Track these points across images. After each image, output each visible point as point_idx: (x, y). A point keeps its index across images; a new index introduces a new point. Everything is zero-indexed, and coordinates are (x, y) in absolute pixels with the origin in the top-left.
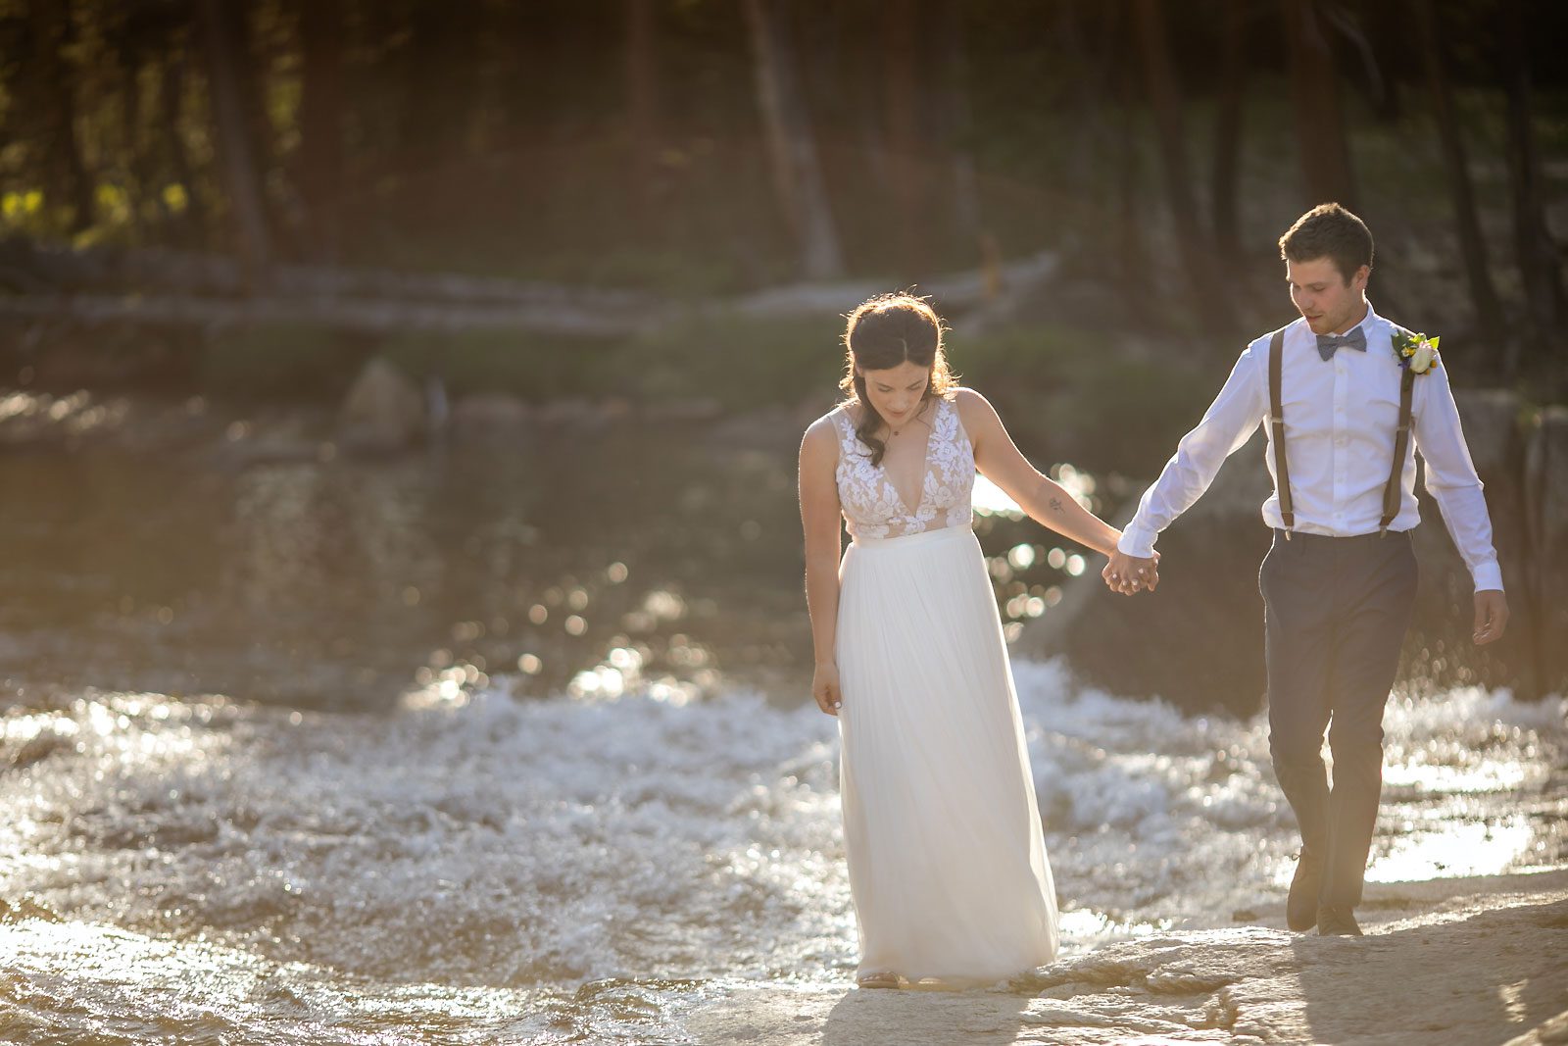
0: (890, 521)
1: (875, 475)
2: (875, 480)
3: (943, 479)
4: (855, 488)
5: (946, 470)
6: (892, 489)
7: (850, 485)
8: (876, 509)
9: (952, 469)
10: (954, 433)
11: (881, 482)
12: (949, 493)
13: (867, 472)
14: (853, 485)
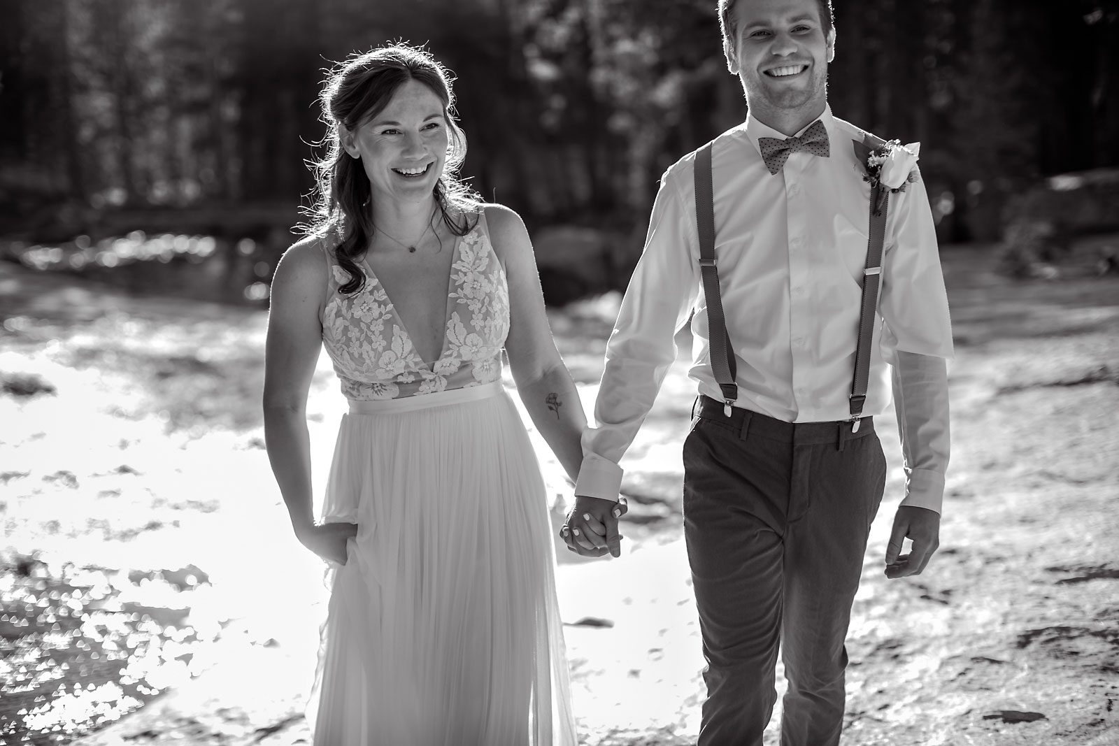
0: (400, 379)
1: (381, 314)
2: (381, 321)
3: (473, 323)
4: (354, 333)
5: (476, 311)
6: (405, 335)
7: (346, 329)
8: (381, 363)
9: (484, 310)
10: (486, 261)
11: (389, 323)
12: (481, 343)
13: (370, 309)
14: (351, 327)
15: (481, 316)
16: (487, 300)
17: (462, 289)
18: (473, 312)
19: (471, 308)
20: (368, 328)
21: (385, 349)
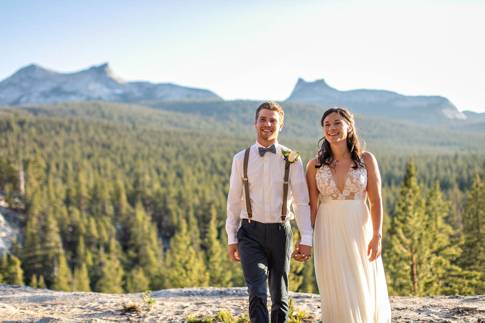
15: (356, 179)
16: (358, 176)
17: (352, 172)
18: (354, 178)
19: (353, 177)
20: (324, 179)
21: (328, 186)
